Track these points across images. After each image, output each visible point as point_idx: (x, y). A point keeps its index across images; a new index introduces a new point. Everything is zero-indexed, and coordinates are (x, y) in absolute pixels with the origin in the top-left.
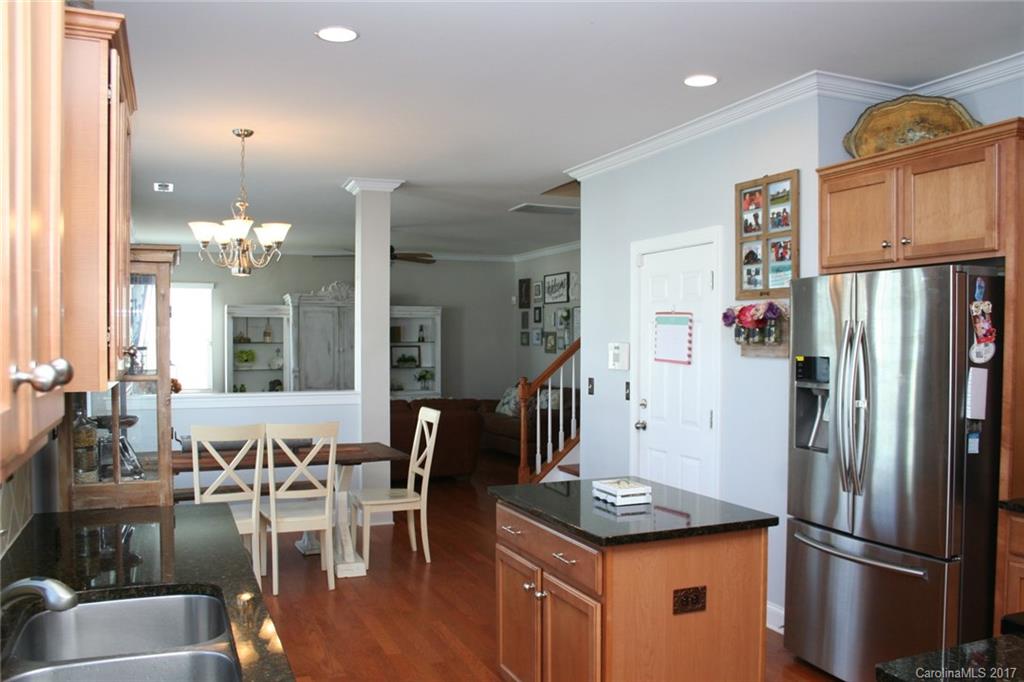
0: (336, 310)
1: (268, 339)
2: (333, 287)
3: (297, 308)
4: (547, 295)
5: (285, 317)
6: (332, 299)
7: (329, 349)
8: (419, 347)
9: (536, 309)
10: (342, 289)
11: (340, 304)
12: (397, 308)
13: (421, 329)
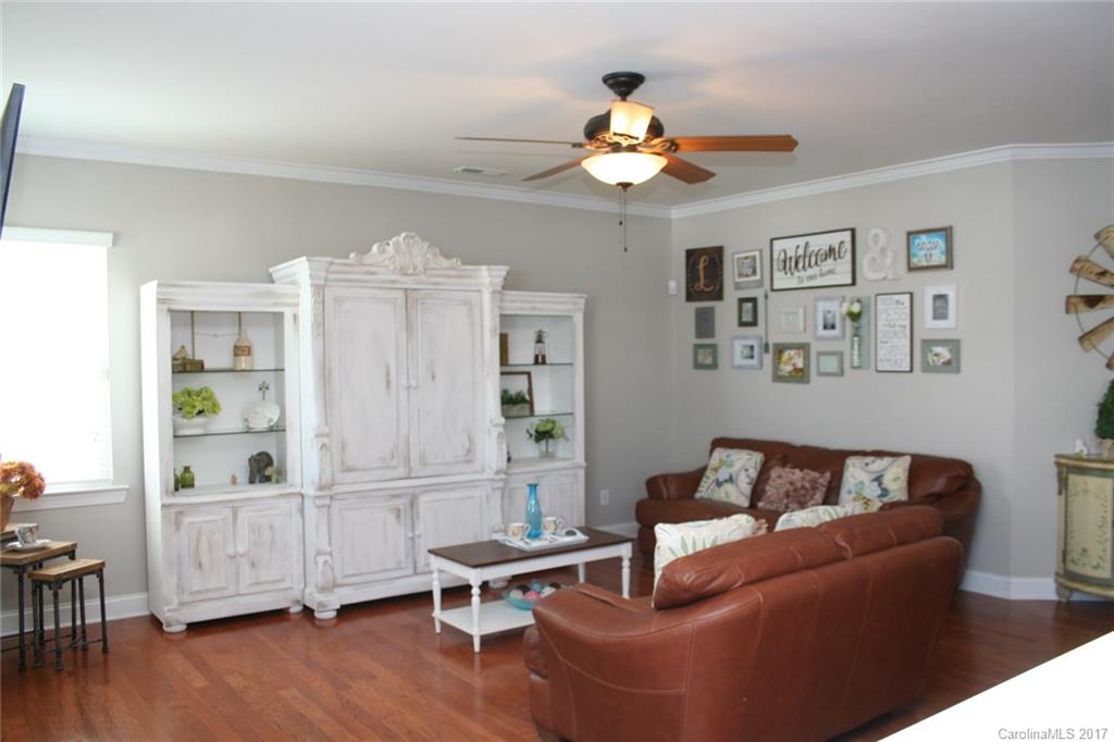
0: (400, 295)
1: (243, 363)
2: (397, 244)
3: (319, 289)
4: (777, 274)
5: (288, 313)
6: (394, 272)
7: (388, 383)
8: (529, 374)
9: (742, 301)
10: (415, 251)
11: (409, 283)
12: (512, 294)
13: (539, 340)
